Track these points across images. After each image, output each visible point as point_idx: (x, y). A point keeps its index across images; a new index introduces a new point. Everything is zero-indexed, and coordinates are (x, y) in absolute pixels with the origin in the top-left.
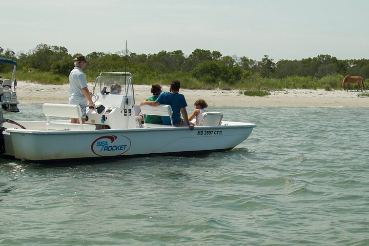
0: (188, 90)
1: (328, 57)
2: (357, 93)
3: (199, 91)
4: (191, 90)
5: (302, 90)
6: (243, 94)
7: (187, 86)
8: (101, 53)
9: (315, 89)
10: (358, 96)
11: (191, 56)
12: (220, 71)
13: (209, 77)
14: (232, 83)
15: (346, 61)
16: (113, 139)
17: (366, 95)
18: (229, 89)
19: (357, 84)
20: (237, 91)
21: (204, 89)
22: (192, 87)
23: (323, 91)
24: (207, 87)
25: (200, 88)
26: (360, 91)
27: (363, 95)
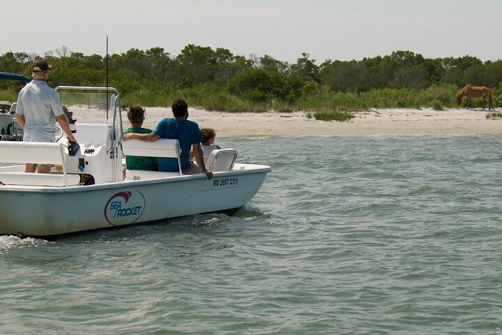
0: (228, 114)
1: (409, 54)
2: (484, 114)
3: (244, 114)
4: (232, 114)
5: (398, 110)
6: (314, 119)
7: (226, 108)
8: (20, 55)
9: (418, 108)
10: (488, 117)
11: (180, 56)
12: (271, 83)
13: (256, 92)
14: (291, 101)
15: (438, 61)
16: (126, 196)
17: (499, 115)
18: (289, 111)
19: (481, 98)
20: (300, 113)
21: (252, 111)
22: (234, 109)
23: (430, 111)
24: (256, 108)
25: (245, 111)
26: (487, 109)
27: (494, 115)
